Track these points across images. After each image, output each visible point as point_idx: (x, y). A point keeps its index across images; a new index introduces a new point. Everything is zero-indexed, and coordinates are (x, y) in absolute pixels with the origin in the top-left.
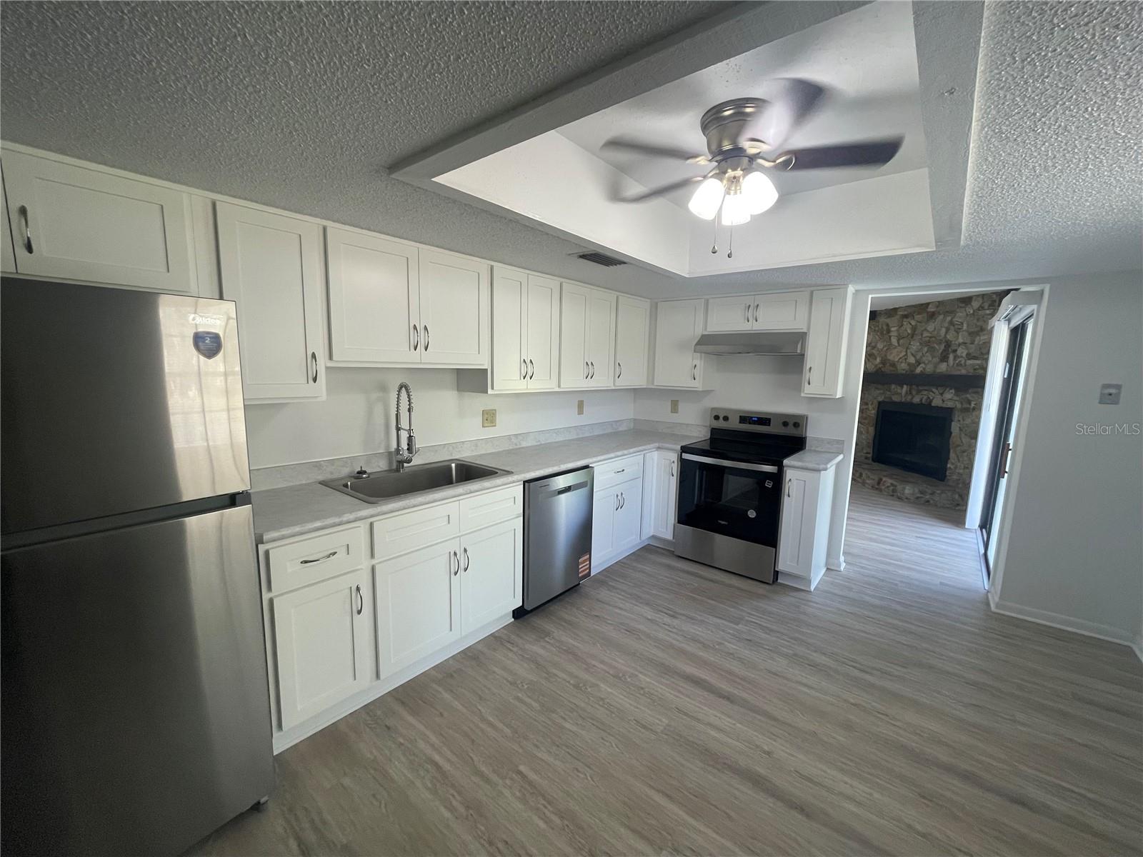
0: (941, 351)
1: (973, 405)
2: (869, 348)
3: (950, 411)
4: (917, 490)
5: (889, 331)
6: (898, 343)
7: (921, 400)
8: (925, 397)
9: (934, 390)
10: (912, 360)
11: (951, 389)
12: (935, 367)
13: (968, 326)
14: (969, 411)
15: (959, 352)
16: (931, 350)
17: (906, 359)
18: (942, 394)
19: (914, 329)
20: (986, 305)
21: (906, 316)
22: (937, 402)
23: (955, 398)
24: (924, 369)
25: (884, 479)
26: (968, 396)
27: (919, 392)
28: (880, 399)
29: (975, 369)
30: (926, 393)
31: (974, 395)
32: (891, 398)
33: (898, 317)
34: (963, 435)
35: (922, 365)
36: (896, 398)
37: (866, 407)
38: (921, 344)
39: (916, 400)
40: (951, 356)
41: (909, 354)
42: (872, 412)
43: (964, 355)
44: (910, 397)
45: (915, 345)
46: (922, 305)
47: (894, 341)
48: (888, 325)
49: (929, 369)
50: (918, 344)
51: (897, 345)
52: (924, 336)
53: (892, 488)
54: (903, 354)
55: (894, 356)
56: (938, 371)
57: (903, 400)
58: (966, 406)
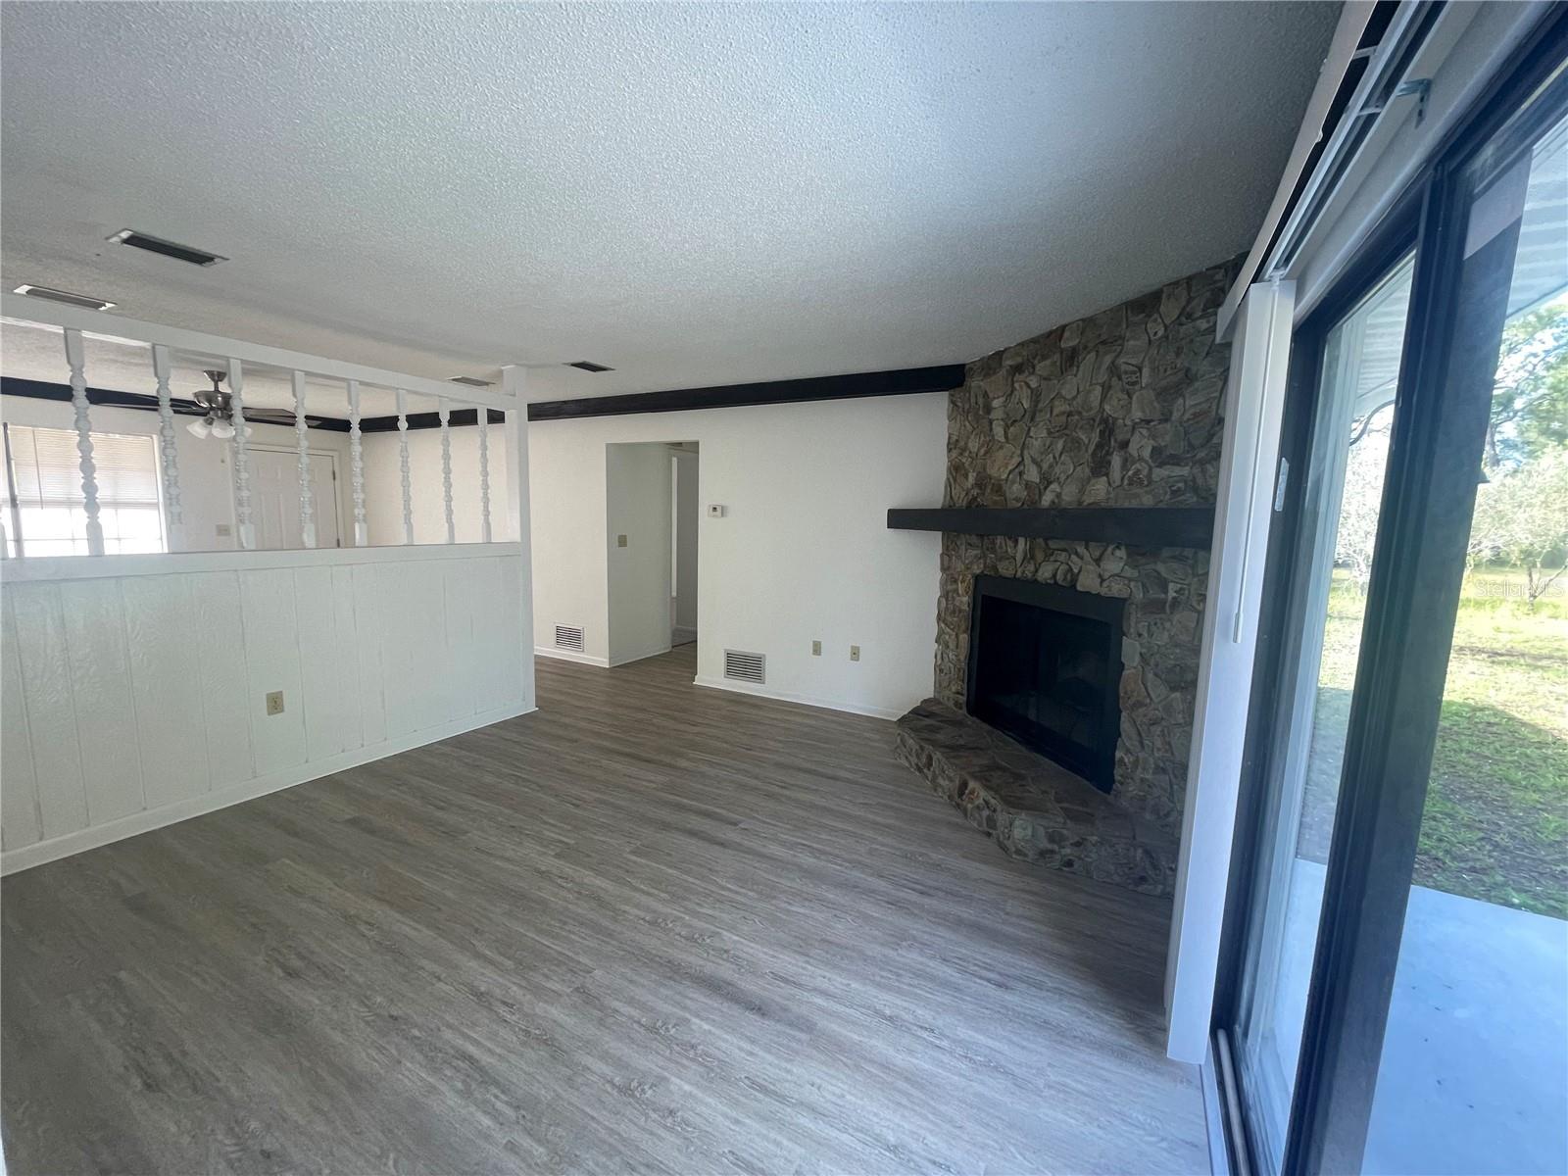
0: (1092, 448)
1: (1172, 594)
2: (955, 453)
3: (1118, 605)
4: (1041, 831)
5: (988, 409)
6: (1006, 437)
7: (1054, 576)
8: (1064, 567)
9: (1081, 550)
10: (1033, 475)
11: (1118, 547)
12: (1082, 491)
13: (1154, 370)
14: (1162, 610)
15: (1133, 449)
16: (1074, 445)
17: (1021, 474)
18: (1098, 561)
19: (1036, 396)
20: (1197, 306)
21: (1018, 369)
22: (1087, 582)
23: (1129, 572)
24: (1059, 495)
25: (972, 784)
26: (1161, 568)
27: (1049, 554)
28: (977, 569)
29: (1174, 493)
30: (1063, 556)
31: (1175, 565)
32: (995, 568)
33: (1003, 372)
34: (1150, 676)
35: (1054, 486)
36: (1006, 570)
37: (954, 586)
38: (1050, 433)
39: (1045, 573)
40: (1116, 461)
41: (1027, 461)
42: (964, 601)
43: (1146, 453)
44: (1032, 568)
45: (1039, 436)
46: (1051, 333)
47: (998, 431)
48: (986, 395)
49: (1069, 495)
50: (1044, 434)
51: (1003, 440)
52: (1056, 411)
53: (986, 813)
54: (1016, 460)
55: (1000, 467)
56: (1087, 500)
57: (1019, 574)
58: (1155, 594)
